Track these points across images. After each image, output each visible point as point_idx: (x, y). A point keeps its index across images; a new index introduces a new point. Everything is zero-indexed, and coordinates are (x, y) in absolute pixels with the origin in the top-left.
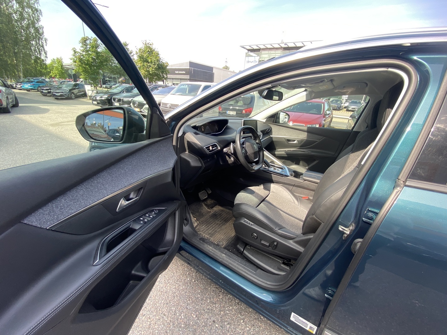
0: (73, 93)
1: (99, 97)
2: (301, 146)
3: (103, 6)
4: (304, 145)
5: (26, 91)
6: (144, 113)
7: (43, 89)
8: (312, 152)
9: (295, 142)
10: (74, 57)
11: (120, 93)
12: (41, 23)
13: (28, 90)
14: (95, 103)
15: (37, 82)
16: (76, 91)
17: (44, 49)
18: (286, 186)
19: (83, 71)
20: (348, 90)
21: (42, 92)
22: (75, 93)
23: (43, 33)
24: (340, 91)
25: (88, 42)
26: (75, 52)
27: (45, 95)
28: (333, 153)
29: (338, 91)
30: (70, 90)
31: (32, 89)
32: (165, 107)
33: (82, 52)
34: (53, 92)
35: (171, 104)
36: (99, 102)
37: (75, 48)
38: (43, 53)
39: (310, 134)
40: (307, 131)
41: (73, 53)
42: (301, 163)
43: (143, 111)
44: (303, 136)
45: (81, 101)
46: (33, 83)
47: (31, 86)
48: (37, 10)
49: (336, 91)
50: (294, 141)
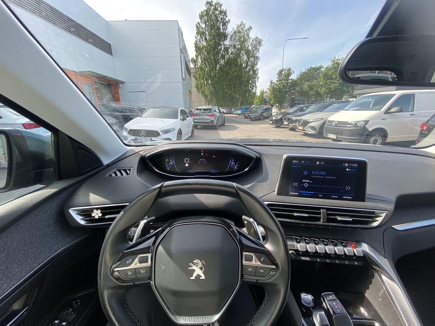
0: (263, 115)
1: (275, 117)
3: (303, 39)
5: (237, 116)
6: (307, 131)
7: (246, 114)
10: (270, 87)
11: (294, 112)
12: (258, 66)
13: (239, 115)
14: (271, 122)
15: (245, 109)
16: (265, 114)
17: (255, 85)
19: (274, 97)
21: (245, 116)
22: (264, 115)
23: (258, 73)
25: (283, 73)
26: (271, 83)
27: (246, 118)
30: (261, 113)
31: (241, 114)
32: (330, 125)
33: (276, 82)
34: (250, 115)
35: (337, 121)
36: (273, 121)
37: (272, 80)
38: (254, 88)
41: (269, 84)
43: (306, 130)
45: (266, 121)
46: (243, 110)
47: (241, 112)
48: (257, 57)
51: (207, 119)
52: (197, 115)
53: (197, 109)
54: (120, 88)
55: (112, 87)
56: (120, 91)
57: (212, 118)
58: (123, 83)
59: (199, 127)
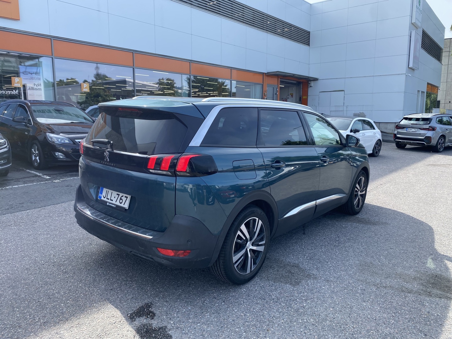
51: (420, 135)
52: (404, 128)
53: (406, 119)
54: (311, 86)
55: (301, 86)
56: (311, 91)
57: (429, 134)
58: (316, 80)
59: (408, 146)
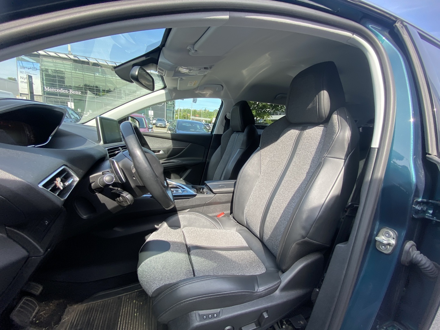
2: (168, 157)
4: (172, 154)
8: (183, 160)
9: (161, 152)
18: (194, 209)
20: (208, 92)
24: (200, 92)
28: (201, 159)
29: (198, 92)
39: (175, 141)
40: (172, 138)
42: (172, 176)
44: (169, 144)
49: (197, 92)
50: (159, 151)
